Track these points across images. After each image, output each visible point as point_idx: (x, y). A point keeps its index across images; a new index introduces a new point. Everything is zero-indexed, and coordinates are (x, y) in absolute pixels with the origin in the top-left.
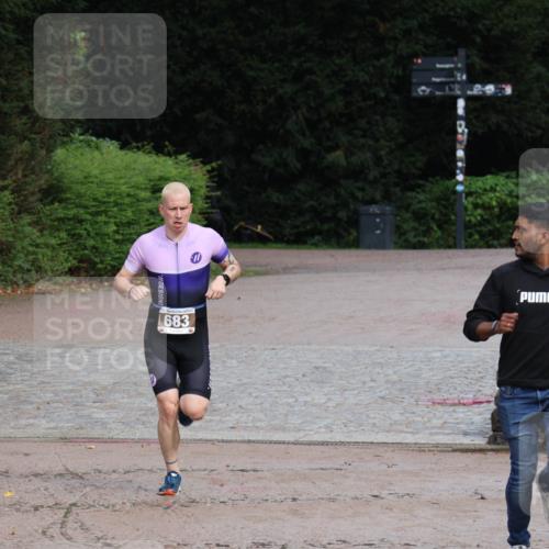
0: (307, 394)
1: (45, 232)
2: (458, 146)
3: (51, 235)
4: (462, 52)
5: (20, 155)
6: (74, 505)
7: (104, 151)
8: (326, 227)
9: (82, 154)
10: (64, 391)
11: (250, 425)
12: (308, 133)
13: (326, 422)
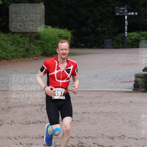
0: (93, 80)
1: (36, 46)
2: (126, 26)
4: (126, 5)
6: (44, 105)
7: (49, 28)
8: (97, 44)
12: (93, 24)
13: (98, 86)
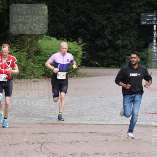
0: (110, 111)
1: (36, 64)
2: (154, 39)
3: (37, 64)
4: (155, 12)
5: (28, 42)
6: (44, 142)
7: (53, 40)
8: (116, 62)
9: (46, 41)
10: (41, 110)
11: (94, 119)
12: (111, 35)
13: (116, 118)
